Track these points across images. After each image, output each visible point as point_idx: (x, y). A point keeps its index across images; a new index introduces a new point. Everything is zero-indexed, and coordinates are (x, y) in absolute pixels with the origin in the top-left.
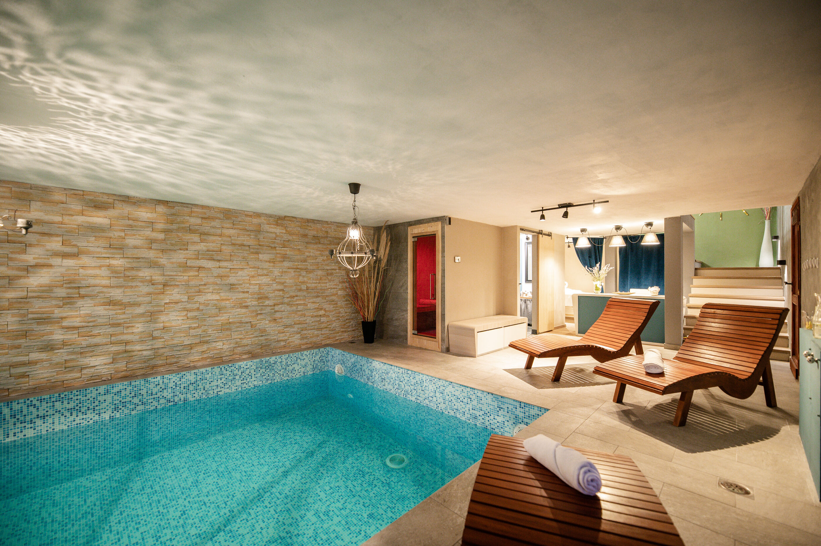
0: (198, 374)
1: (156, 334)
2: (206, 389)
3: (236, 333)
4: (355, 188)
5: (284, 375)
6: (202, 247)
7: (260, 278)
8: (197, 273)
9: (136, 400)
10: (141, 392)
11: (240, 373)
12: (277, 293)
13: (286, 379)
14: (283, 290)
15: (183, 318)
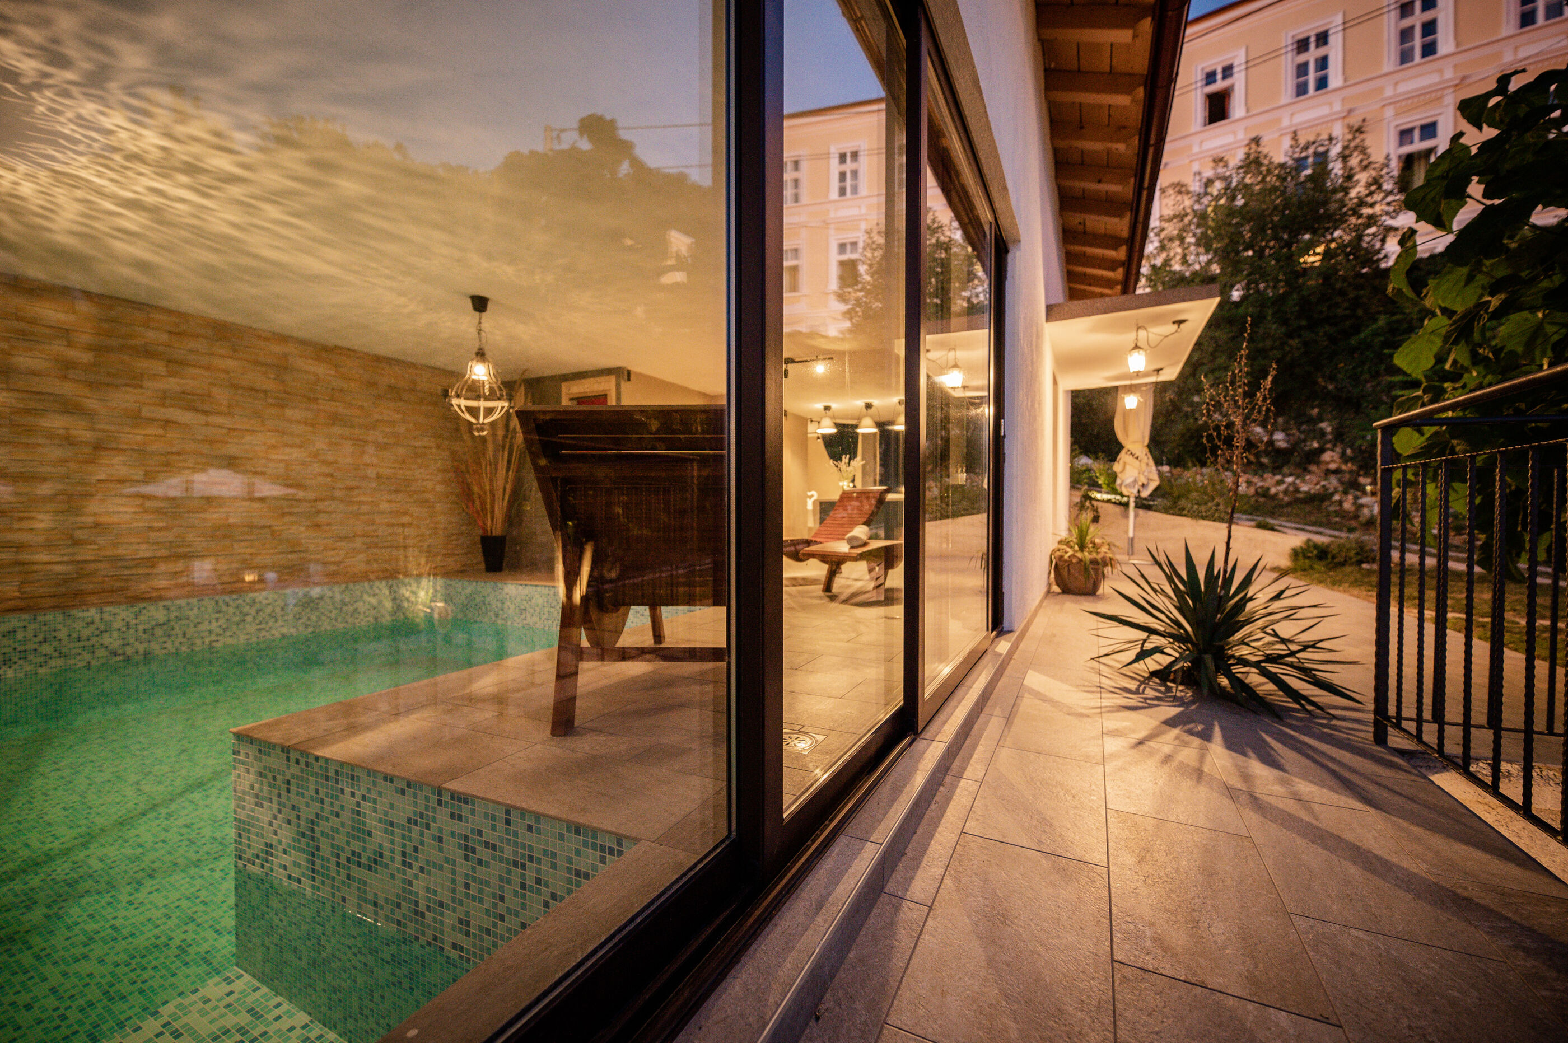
0: (173, 608)
1: (79, 534)
2: (188, 636)
3: (243, 544)
4: (480, 304)
5: (340, 619)
6: (172, 384)
7: (288, 450)
8: (161, 432)
9: (47, 649)
10: (56, 634)
11: (253, 612)
12: (320, 479)
13: (342, 626)
14: (331, 475)
15: (137, 510)
